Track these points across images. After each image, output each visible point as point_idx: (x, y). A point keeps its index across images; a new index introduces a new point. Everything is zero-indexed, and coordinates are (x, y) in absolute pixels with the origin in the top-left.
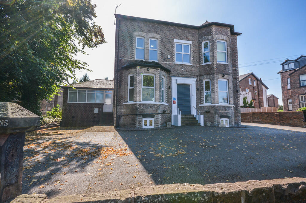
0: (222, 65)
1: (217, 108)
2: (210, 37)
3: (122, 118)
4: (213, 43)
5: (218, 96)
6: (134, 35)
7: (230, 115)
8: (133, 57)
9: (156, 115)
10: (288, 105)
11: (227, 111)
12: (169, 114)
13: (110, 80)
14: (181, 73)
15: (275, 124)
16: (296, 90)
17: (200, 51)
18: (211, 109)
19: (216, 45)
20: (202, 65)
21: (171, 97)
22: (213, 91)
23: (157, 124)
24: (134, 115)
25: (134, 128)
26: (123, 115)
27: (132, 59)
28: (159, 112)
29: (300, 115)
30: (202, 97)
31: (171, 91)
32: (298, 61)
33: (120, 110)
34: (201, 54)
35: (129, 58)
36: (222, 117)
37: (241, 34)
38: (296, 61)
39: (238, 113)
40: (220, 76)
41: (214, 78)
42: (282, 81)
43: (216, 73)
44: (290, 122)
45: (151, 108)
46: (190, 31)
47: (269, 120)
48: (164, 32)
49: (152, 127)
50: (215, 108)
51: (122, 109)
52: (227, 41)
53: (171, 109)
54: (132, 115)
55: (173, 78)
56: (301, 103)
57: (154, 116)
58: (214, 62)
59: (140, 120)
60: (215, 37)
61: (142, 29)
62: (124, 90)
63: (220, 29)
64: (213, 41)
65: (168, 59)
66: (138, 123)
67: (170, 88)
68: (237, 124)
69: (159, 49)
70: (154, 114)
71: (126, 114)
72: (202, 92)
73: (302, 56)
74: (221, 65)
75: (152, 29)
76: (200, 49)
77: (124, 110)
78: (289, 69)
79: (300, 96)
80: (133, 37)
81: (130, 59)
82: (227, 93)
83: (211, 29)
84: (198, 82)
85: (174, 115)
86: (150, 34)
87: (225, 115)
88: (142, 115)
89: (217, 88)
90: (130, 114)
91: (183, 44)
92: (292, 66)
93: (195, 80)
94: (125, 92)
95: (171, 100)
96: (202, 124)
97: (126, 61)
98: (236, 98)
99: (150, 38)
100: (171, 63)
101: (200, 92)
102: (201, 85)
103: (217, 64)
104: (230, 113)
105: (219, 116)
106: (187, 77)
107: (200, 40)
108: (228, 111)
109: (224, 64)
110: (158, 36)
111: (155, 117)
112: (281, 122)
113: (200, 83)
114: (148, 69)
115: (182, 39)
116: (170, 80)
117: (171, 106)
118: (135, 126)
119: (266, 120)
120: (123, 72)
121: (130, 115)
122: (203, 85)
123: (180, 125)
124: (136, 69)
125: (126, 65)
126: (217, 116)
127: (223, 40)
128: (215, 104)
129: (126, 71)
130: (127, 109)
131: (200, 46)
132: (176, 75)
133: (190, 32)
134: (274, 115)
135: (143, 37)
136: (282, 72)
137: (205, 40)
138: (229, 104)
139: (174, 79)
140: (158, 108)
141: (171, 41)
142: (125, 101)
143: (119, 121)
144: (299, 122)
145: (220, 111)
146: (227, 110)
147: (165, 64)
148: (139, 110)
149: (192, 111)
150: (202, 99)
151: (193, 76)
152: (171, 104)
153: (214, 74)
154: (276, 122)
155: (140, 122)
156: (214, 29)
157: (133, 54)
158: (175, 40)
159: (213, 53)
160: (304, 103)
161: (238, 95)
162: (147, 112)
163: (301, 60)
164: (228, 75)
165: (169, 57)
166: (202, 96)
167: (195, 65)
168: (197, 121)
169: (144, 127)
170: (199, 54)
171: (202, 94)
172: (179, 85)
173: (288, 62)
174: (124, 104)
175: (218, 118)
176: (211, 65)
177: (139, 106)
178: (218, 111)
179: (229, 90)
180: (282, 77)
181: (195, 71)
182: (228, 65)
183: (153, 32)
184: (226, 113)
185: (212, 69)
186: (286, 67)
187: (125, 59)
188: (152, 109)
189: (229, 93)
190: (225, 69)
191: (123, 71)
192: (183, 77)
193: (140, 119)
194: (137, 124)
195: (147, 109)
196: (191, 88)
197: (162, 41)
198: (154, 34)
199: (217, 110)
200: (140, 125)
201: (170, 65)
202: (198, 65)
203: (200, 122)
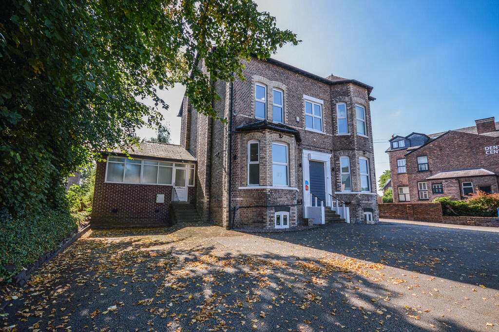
1: (360, 197)
2: (347, 99)
3: (238, 212)
4: (352, 107)
5: (360, 180)
6: (252, 80)
7: (374, 208)
8: (252, 114)
9: (291, 208)
10: (399, 194)
12: (301, 206)
13: (173, 144)
14: (312, 144)
15: (407, 219)
16: (413, 175)
17: (334, 116)
18: (352, 199)
19: (355, 110)
20: (337, 135)
21: (302, 179)
22: (354, 173)
23: (293, 222)
24: (262, 206)
25: (262, 228)
26: (240, 208)
27: (250, 116)
28: (295, 202)
29: (437, 207)
30: (338, 181)
31: (302, 170)
32: (409, 138)
33: (234, 199)
34: (335, 120)
35: (246, 115)
36: (365, 210)
37: (375, 99)
38: (406, 138)
40: (361, 152)
41: (355, 155)
42: (390, 162)
43: (356, 149)
44: (427, 217)
45: (285, 197)
46: (321, 85)
47: (400, 214)
48: (291, 82)
49: (287, 227)
50: (357, 198)
51: (237, 197)
52: (365, 107)
53: (303, 198)
54: (257, 207)
55: (304, 151)
56: (420, 192)
58: (353, 133)
59: (272, 215)
60: (354, 100)
61: (263, 72)
62: (239, 166)
63: (358, 89)
64: (351, 104)
65: (297, 122)
66: (269, 221)
67: (300, 165)
69: (285, 107)
70: (290, 206)
71: (245, 206)
72: (338, 174)
73: (413, 133)
75: (276, 75)
76: (334, 113)
77: (242, 199)
78: (398, 148)
79: (419, 183)
80: (252, 82)
81: (247, 117)
82: (367, 177)
83: (348, 88)
84: (333, 160)
85: (308, 207)
86: (274, 82)
87: (369, 207)
88: (274, 207)
89: (359, 169)
90: (254, 205)
91: (314, 103)
92: (402, 144)
93: (330, 155)
94: (243, 169)
95: (302, 184)
96: (349, 222)
97: (243, 119)
99: (274, 87)
100: (301, 128)
101: (336, 174)
102: (337, 164)
103: (357, 136)
104: (373, 205)
105: (362, 209)
106: (320, 151)
107: (333, 101)
109: (364, 137)
110: (284, 87)
111: (291, 211)
112: (415, 216)
113: (335, 161)
114: (280, 135)
115: (312, 95)
116: (300, 155)
117: (303, 193)
118: (264, 225)
119: (396, 213)
120: (239, 136)
121: (254, 207)
122: (339, 163)
123: (323, 222)
124: (264, 133)
125: (242, 126)
126: (360, 208)
127: (361, 104)
128: (357, 191)
129: (243, 134)
130: (248, 197)
131: (334, 108)
132: (307, 147)
133: (321, 87)
134: (406, 208)
135: (265, 84)
136: (390, 151)
137: (340, 101)
138: (372, 192)
139: (305, 153)
140: (294, 196)
141: (299, 96)
142: (243, 183)
143: (234, 217)
144: (436, 217)
145: (363, 202)
146: (371, 201)
148: (269, 199)
149: (327, 201)
150: (338, 184)
151: (326, 150)
152: (303, 190)
153: (354, 149)
154: (409, 217)
155: (272, 219)
156: (352, 88)
157: (252, 110)
158: (305, 97)
159: (353, 120)
160: (423, 192)
162: (281, 203)
163: (412, 138)
164: (368, 152)
165: (298, 119)
166: (338, 179)
167: (328, 135)
168: (339, 216)
169: (277, 227)
170: (333, 120)
171: (338, 177)
172: (311, 162)
173: (398, 138)
174: (240, 188)
175: (361, 211)
176: (350, 137)
177: (269, 193)
178: (361, 202)
179: (370, 173)
180: (391, 157)
181: (328, 143)
182: (368, 138)
183: (277, 80)
184: (369, 205)
185: (351, 142)
186: (395, 145)
187: (241, 115)
188: (287, 197)
189: (371, 177)
190: (366, 144)
191: (239, 134)
192: (315, 150)
193: (271, 213)
194: (269, 223)
195: (280, 198)
196: (325, 167)
197: (289, 95)
198: (279, 83)
199: (360, 200)
200: (272, 223)
201: (299, 130)
202: (331, 135)
203: (345, 218)
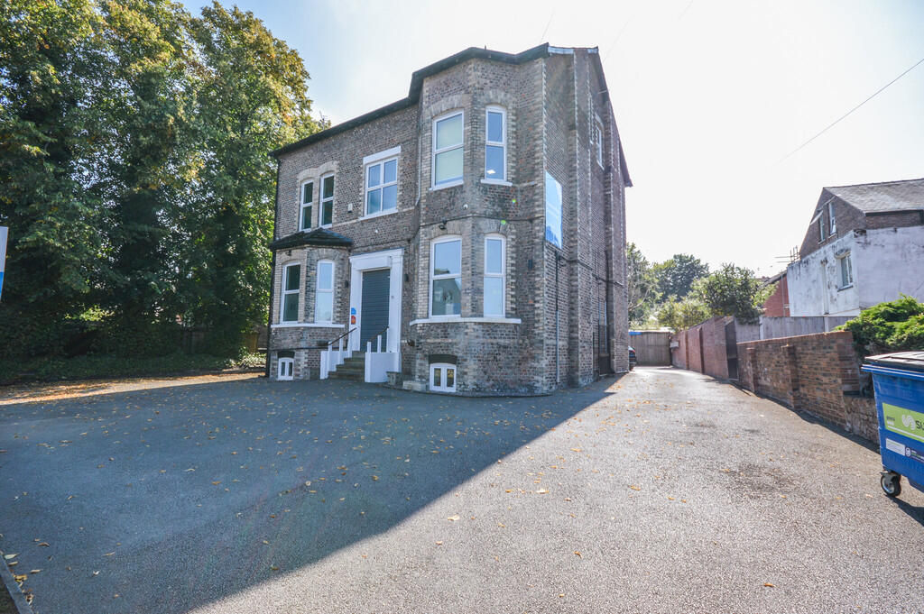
0: (443, 193)
1: (421, 331)
6: (297, 182)
7: (460, 355)
8: (295, 230)
9: (296, 352)
11: (450, 341)
14: (372, 241)
21: (349, 307)
28: (303, 344)
31: (350, 293)
35: (289, 234)
36: (434, 358)
39: (532, 345)
40: (435, 229)
41: (420, 238)
43: (424, 224)
45: (290, 337)
47: (782, 379)
48: (346, 149)
53: (348, 336)
57: (294, 353)
60: (429, 113)
61: (309, 161)
63: (444, 79)
65: (349, 212)
67: (348, 285)
68: (527, 386)
69: (335, 196)
74: (440, 195)
75: (325, 153)
80: (297, 186)
86: (321, 167)
87: (445, 352)
88: (277, 352)
91: (384, 161)
93: (403, 251)
95: (349, 314)
98: (527, 289)
99: (322, 175)
100: (355, 221)
103: (430, 195)
104: (460, 346)
105: (426, 356)
108: (454, 341)
109: (448, 189)
110: (334, 165)
111: (295, 357)
114: (290, 251)
115: (380, 149)
116: (348, 266)
126: (420, 354)
127: (451, 110)
133: (399, 120)
135: (311, 178)
138: (462, 316)
139: (356, 261)
140: (301, 336)
141: (357, 166)
145: (428, 341)
146: (452, 337)
147: (344, 228)
148: (274, 341)
151: (398, 243)
152: (349, 324)
153: (419, 227)
154: (788, 395)
155: (274, 367)
156: (426, 89)
157: (295, 224)
158: (366, 160)
161: (537, 279)
162: (285, 346)
164: (459, 219)
165: (350, 207)
166: (414, 296)
167: (405, 210)
169: (281, 378)
172: (366, 274)
175: (422, 362)
177: (274, 334)
178: (422, 341)
181: (404, 227)
183: (325, 161)
184: (448, 346)
188: (292, 338)
190: (451, 205)
192: (377, 250)
193: (274, 360)
194: (271, 372)
195: (284, 338)
196: (391, 276)
198: (329, 163)
199: (421, 337)
200: (274, 372)
201: (352, 227)
202: (411, 208)
